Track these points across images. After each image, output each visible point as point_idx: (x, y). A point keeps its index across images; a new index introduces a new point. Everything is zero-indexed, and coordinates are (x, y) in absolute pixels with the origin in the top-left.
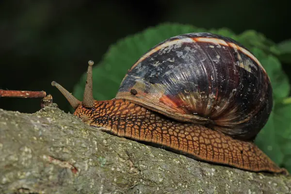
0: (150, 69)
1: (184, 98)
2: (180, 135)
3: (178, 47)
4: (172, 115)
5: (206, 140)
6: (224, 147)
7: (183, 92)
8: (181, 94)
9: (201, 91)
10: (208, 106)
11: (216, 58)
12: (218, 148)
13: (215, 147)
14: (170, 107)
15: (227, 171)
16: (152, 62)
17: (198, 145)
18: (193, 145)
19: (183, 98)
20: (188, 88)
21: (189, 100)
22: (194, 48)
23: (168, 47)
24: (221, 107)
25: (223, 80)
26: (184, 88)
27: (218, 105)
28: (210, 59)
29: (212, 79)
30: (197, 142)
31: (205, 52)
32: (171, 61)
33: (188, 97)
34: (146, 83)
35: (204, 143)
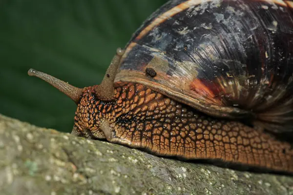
0: (173, 38)
1: (225, 85)
2: (216, 137)
3: (216, 6)
4: (207, 110)
5: (244, 140)
6: (264, 147)
7: (225, 76)
8: (220, 79)
9: (250, 75)
10: (257, 95)
11: (273, 26)
12: (257, 149)
13: (255, 148)
14: (204, 97)
15: (203, 170)
16: (177, 27)
17: (236, 148)
18: (231, 149)
19: (223, 85)
20: (231, 70)
21: (232, 88)
22: (240, 8)
23: (200, 5)
24: (274, 96)
25: (282, 58)
26: (226, 69)
27: (271, 95)
28: (263, 27)
29: (267, 57)
30: (235, 144)
31: (256, 15)
32: (206, 28)
33: (230, 83)
34: (169, 60)
35: (242, 144)
